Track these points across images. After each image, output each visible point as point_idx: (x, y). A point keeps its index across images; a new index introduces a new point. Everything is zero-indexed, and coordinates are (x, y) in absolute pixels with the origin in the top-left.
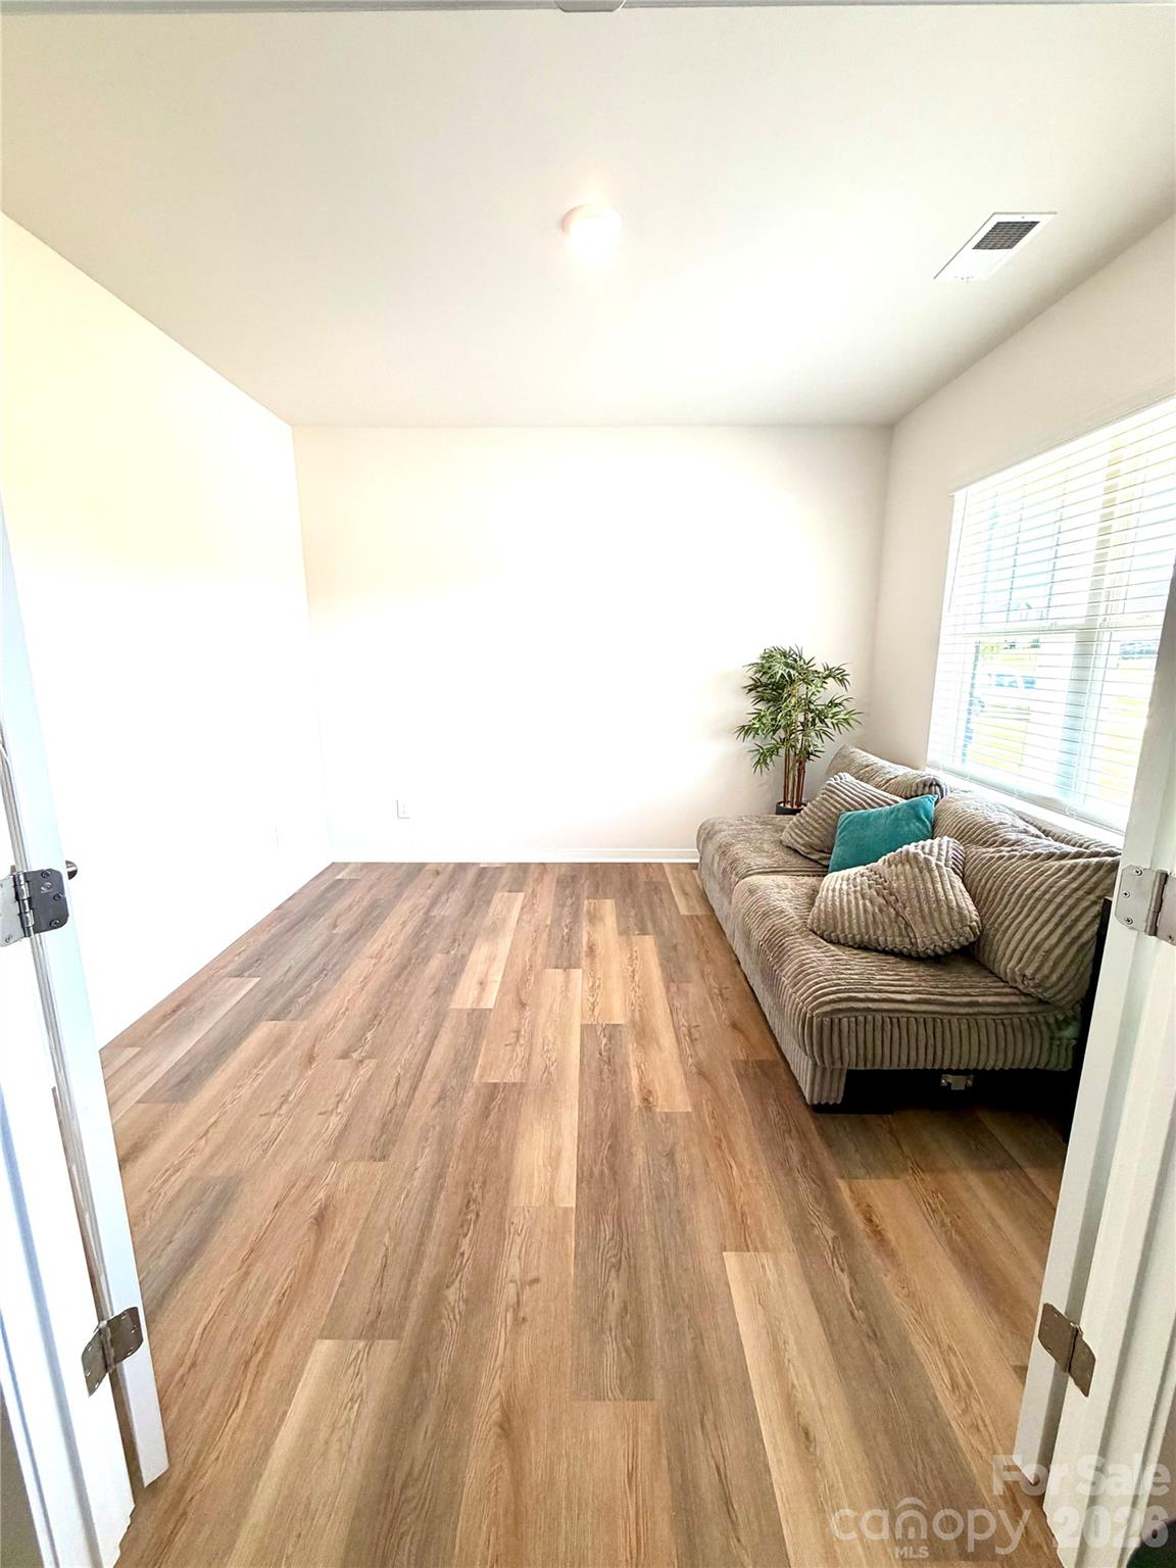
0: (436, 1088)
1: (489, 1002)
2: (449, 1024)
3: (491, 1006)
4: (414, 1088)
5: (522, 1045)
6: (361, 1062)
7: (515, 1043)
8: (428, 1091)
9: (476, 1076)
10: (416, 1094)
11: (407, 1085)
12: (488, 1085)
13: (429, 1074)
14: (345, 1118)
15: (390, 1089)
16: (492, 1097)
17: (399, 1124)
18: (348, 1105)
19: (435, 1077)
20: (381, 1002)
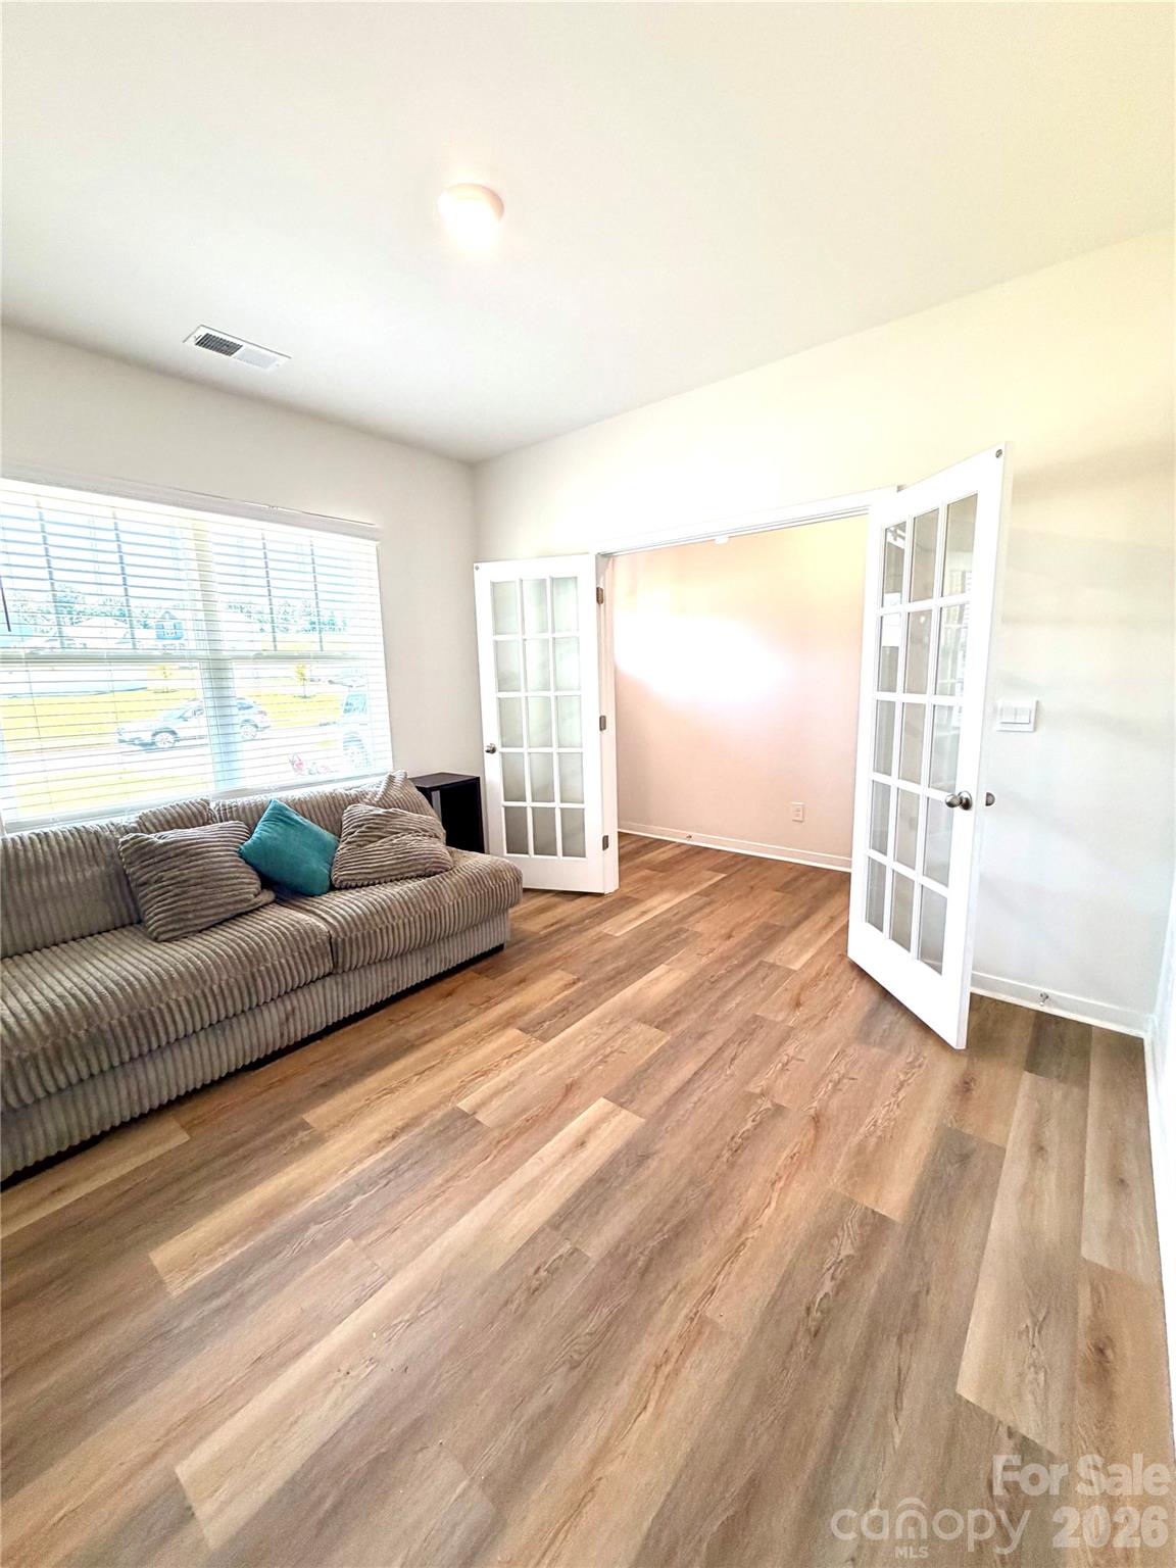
0: (703, 1044)
1: (601, 1105)
2: (657, 1100)
3: (602, 1101)
4: (720, 1050)
5: (612, 1047)
6: (762, 1094)
7: (616, 1051)
8: (710, 1045)
9: (669, 1038)
10: (721, 1045)
11: (725, 1055)
12: (662, 1030)
13: (703, 1059)
14: (781, 1050)
15: (741, 1057)
16: (666, 1021)
17: (740, 1030)
18: (778, 1059)
19: (700, 1051)
20: (724, 1175)
